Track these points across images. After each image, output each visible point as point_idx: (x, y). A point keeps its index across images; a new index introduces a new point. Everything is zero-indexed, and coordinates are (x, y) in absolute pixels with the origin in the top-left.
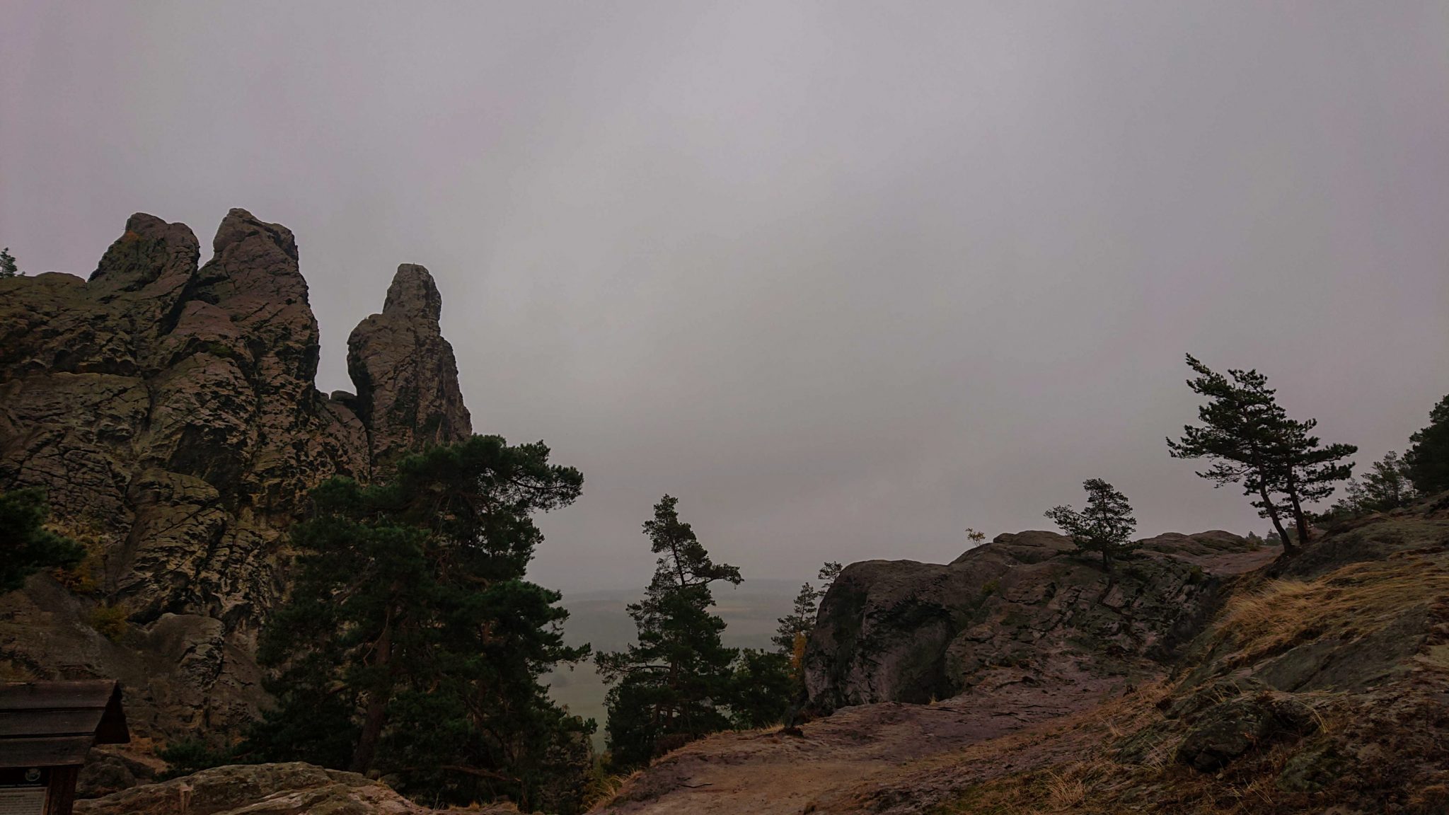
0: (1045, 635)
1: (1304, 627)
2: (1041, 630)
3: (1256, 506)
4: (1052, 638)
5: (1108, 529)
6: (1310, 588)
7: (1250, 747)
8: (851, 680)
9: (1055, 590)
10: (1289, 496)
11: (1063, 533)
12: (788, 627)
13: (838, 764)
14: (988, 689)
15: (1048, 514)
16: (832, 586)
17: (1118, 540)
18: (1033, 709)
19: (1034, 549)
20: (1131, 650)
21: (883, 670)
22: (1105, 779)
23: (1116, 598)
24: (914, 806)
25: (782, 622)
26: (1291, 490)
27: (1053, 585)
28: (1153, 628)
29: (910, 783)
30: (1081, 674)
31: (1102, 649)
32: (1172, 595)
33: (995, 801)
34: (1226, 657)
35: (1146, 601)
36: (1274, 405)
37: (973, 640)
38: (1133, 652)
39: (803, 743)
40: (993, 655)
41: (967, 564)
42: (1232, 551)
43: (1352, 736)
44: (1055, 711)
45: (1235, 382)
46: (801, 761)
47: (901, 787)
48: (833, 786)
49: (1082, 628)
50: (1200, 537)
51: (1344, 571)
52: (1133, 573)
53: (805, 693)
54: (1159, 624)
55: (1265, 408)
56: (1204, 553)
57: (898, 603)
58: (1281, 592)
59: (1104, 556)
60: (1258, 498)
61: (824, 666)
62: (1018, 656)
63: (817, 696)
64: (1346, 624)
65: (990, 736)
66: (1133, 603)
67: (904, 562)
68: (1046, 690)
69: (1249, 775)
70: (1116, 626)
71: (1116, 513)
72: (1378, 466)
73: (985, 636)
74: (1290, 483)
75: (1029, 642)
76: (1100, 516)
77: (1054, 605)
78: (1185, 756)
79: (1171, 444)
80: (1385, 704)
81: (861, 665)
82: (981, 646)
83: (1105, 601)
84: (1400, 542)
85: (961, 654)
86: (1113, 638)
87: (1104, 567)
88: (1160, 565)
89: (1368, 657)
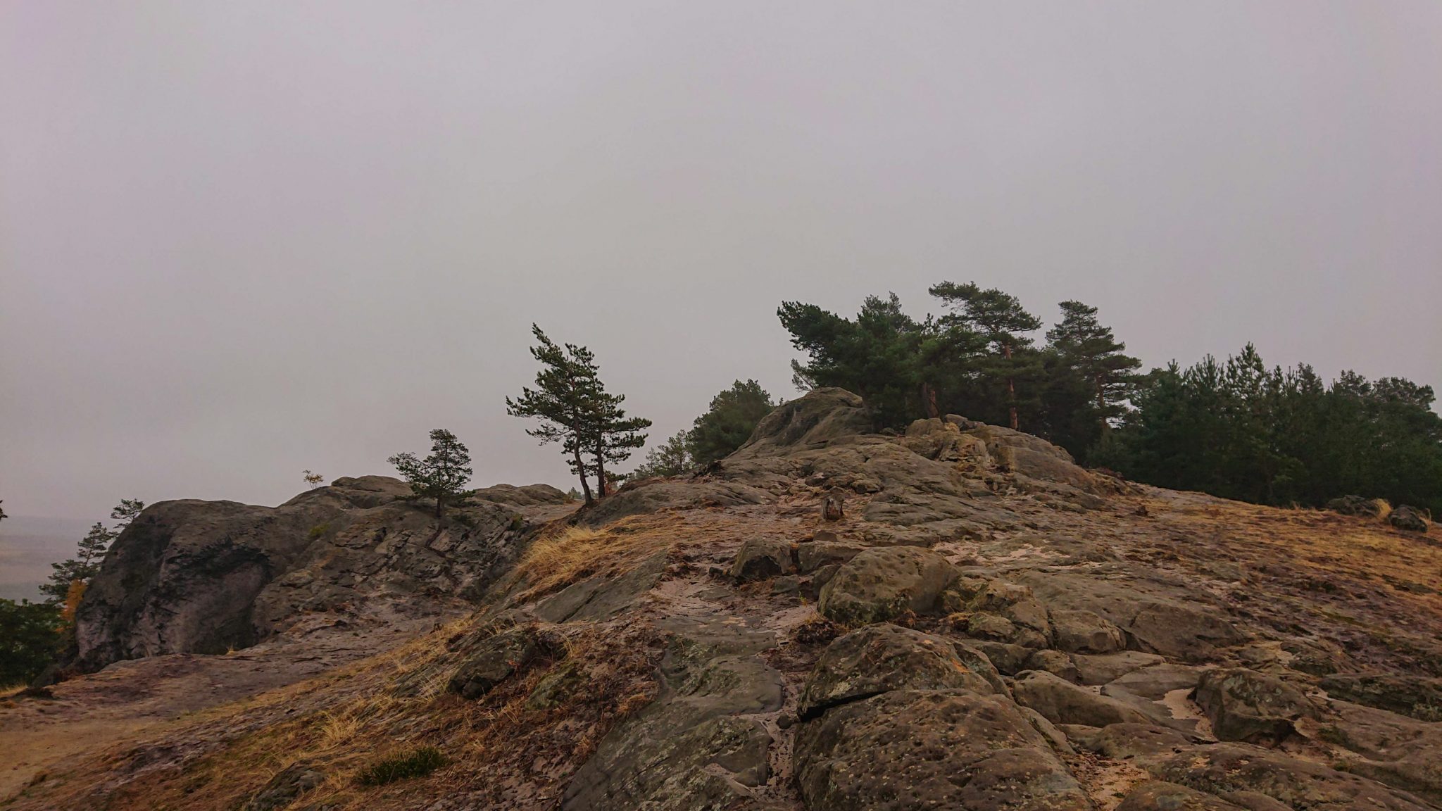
0: (367, 578)
1: (582, 567)
2: (364, 574)
3: (570, 464)
4: (374, 582)
5: (446, 477)
6: (596, 535)
7: (511, 673)
8: (137, 631)
9: (385, 535)
10: (596, 457)
11: (403, 479)
12: (65, 573)
13: (94, 725)
14: (297, 635)
15: (391, 460)
16: (128, 527)
17: (453, 489)
18: (339, 653)
19: (373, 494)
20: (447, 591)
21: (179, 620)
22: (378, 714)
23: (443, 543)
24: (173, 762)
25: (58, 567)
26: (598, 452)
27: (384, 530)
28: (471, 570)
29: (175, 737)
30: (396, 615)
31: (422, 591)
32: (494, 540)
33: (268, 747)
34: (519, 594)
35: (469, 546)
36: (596, 379)
37: (290, 585)
38: (449, 593)
39: (50, 705)
40: (308, 600)
41: (297, 508)
42: (552, 503)
43: (591, 658)
44: (361, 652)
45: (569, 355)
46: (42, 725)
47: (163, 742)
48: (82, 749)
49: (405, 571)
50: (527, 489)
51: (623, 521)
52: (463, 520)
53: (75, 648)
54: (477, 567)
55: (589, 381)
56: (528, 503)
57: (208, 547)
58: (573, 537)
59: (439, 504)
60: (572, 456)
61: (104, 616)
62: (336, 600)
63: (90, 651)
64: (613, 565)
65: (286, 683)
66: (458, 547)
67: (223, 503)
68: (358, 632)
69: (505, 698)
70: (438, 569)
71: (456, 463)
72: (671, 440)
73: (303, 581)
74: (599, 446)
75: (349, 586)
76: (441, 464)
77: (381, 549)
78: (456, 686)
79: (509, 403)
80: (619, 629)
81: (153, 615)
82: (297, 592)
83: (432, 546)
84: (667, 500)
85: (272, 600)
86: (433, 580)
87: (437, 513)
88: (487, 513)
89: (620, 592)
